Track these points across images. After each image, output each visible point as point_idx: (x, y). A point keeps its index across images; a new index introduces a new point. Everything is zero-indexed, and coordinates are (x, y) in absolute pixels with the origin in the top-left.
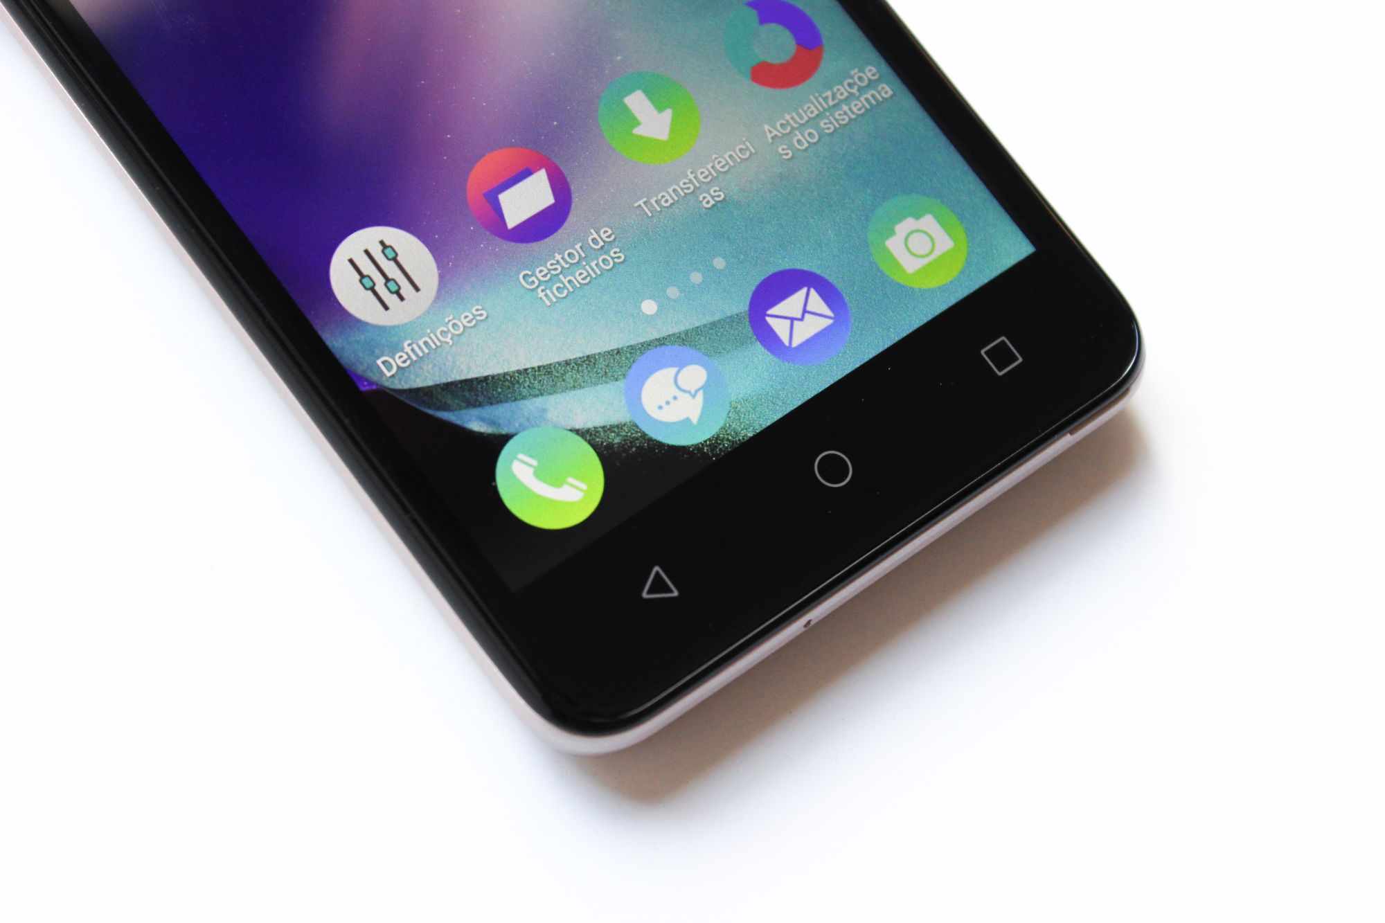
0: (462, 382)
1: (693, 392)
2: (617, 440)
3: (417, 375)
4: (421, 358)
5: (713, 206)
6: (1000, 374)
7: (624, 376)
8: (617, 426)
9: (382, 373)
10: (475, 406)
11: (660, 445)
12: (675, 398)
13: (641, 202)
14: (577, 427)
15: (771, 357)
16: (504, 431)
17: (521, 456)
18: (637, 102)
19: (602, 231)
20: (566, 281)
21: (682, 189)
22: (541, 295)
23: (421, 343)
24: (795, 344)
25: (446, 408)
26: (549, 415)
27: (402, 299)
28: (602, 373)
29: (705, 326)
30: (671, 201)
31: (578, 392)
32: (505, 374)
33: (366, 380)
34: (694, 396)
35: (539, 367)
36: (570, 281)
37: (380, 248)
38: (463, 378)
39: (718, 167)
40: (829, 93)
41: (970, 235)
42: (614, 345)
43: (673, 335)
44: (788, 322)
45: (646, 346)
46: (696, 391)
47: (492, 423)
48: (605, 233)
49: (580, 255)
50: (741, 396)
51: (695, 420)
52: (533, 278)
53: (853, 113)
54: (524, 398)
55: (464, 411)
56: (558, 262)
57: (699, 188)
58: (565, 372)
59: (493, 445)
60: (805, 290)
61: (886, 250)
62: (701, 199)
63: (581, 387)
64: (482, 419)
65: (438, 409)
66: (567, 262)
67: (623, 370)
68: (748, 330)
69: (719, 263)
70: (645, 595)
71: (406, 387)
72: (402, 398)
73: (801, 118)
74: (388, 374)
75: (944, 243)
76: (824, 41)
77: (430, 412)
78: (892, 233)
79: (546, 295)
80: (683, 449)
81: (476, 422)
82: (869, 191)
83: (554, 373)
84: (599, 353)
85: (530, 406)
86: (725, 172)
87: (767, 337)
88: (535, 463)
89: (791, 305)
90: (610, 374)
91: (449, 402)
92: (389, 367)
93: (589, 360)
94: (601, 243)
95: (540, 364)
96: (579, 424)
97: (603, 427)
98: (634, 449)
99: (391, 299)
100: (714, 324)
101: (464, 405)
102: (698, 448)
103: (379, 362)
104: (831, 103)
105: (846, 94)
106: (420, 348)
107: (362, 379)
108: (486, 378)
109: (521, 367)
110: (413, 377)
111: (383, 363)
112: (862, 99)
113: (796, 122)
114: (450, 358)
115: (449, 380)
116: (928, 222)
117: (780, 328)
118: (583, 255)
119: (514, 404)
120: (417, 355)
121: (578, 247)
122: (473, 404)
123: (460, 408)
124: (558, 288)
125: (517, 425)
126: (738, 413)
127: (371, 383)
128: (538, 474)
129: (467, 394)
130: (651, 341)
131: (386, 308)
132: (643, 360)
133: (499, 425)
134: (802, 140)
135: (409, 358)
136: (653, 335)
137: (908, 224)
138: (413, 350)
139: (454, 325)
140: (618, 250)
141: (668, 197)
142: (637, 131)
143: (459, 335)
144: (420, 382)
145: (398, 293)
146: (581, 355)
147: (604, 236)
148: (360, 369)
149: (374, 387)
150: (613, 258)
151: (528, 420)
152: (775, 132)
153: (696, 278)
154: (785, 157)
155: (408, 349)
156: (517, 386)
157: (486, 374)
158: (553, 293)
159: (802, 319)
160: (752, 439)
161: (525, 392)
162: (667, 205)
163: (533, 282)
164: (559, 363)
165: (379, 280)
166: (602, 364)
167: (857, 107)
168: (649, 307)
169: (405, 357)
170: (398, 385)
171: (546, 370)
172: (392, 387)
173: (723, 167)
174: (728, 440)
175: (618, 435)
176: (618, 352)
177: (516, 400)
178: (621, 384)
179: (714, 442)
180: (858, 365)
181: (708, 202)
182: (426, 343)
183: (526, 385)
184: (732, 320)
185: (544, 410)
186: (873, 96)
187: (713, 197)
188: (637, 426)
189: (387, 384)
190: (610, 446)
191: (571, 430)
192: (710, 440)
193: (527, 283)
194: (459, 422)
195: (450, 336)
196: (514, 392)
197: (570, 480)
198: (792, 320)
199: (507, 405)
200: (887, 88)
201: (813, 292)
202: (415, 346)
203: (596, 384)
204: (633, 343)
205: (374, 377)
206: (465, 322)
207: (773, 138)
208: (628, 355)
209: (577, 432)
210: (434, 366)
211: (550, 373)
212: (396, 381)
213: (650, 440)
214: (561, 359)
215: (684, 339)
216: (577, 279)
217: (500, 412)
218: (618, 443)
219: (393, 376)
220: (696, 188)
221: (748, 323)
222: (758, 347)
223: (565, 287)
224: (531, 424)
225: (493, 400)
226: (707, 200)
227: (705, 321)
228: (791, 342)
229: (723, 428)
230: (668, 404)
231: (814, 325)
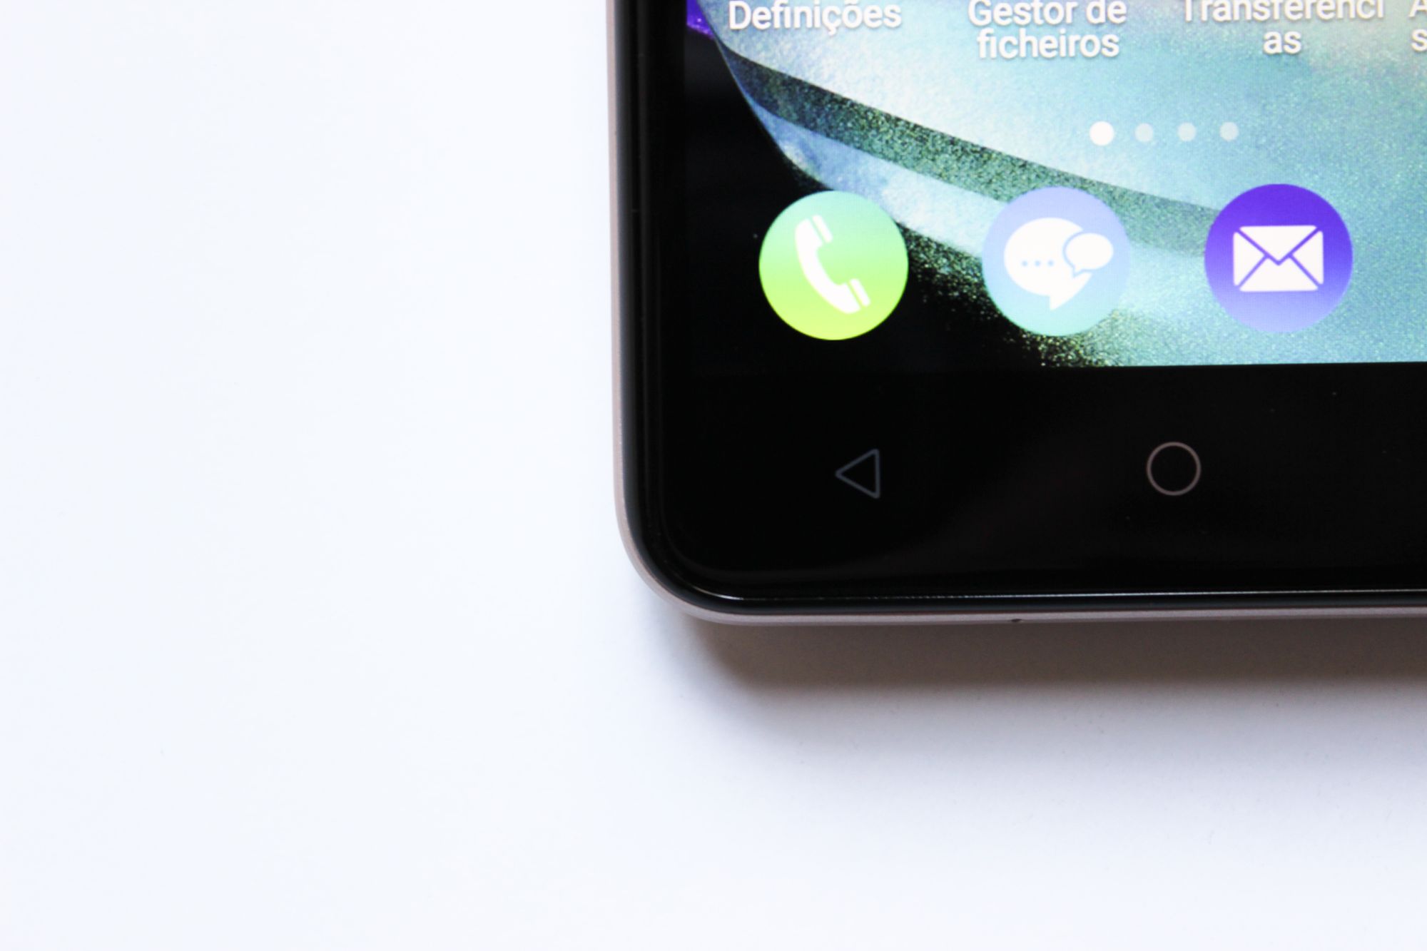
0: (812, 87)
1: (1077, 270)
2: (945, 271)
3: (766, 48)
4: (784, 30)
5: (1277, 54)
7: (1010, 199)
8: (957, 254)
9: (727, 20)
10: (806, 126)
11: (992, 308)
12: (1051, 263)
14: (909, 226)
15: (1206, 285)
16: (819, 177)
17: (818, 220)
19: (1113, 4)
20: (1024, 40)
21: (1253, 10)
22: (982, 38)
23: (798, 11)
24: (1245, 288)
25: (772, 107)
26: (886, 192)
28: (985, 178)
29: (1153, 198)
30: (1227, 17)
31: (939, 183)
32: (870, 110)
33: (703, 18)
34: (1075, 275)
35: (916, 126)
36: (1029, 43)
38: (818, 83)
39: (1320, 8)
42: (1025, 155)
43: (1106, 185)
44: (1261, 255)
45: (1063, 179)
46: (1084, 271)
47: (812, 158)
48: (1116, 10)
49: (1065, 18)
50: (1134, 310)
51: (1055, 304)
52: (987, 13)
54: (871, 152)
55: (791, 125)
56: (1031, 11)
57: (1276, 21)
58: (943, 151)
59: (795, 186)
60: (1311, 228)
62: (1268, 36)
63: (948, 181)
64: (803, 146)
65: (762, 103)
66: (1042, 17)
67: (1014, 190)
68: (1202, 235)
69: (1229, 131)
70: (839, 474)
71: (743, 54)
72: (729, 64)
74: (733, 25)
77: (751, 101)
79: (988, 43)
80: (1015, 330)
81: (794, 146)
83: (929, 144)
84: (1000, 154)
85: (873, 166)
86: (1325, 21)
87: (1219, 257)
88: (828, 237)
89: (1279, 237)
90: (993, 186)
91: (780, 102)
92: (740, 18)
93: (982, 154)
94: (1102, 19)
95: (920, 123)
96: (914, 223)
97: (939, 245)
98: (956, 294)
100: (1164, 203)
101: (795, 116)
102: (1034, 340)
103: (734, 6)
106: (792, 15)
107: (699, 12)
108: (844, 101)
109: (894, 113)
110: (759, 46)
111: (737, 8)
114: (819, 50)
115: (799, 77)
118: (1069, 20)
119: (854, 152)
120: (782, 23)
121: (1070, 5)
122: (805, 121)
123: (788, 118)
124: (1009, 43)
125: (840, 179)
126: (1113, 327)
127: (705, 24)
128: (823, 253)
129: (808, 106)
130: (1074, 177)
132: (1046, 194)
133: (818, 167)
135: (771, 21)
136: (1079, 169)
138: (782, 14)
139: (852, 13)
140: (1116, 39)
141: (1227, 9)
143: (849, 29)
144: (762, 58)
146: (976, 142)
147: (1112, 11)
149: (706, 32)
150: (1102, 46)
151: (858, 181)
153: (1187, 132)
154: (1415, 46)
155: (777, 9)
156: (874, 132)
157: (846, 95)
158: (998, 46)
159: (1278, 263)
160: (1106, 368)
161: (877, 145)
162: (1221, 19)
163: (983, 17)
164: (943, 136)
166: (993, 168)
168: (1102, 133)
169: (768, 17)
170: (737, 46)
171: (922, 135)
172: (727, 44)
173: (1326, 12)
174: (1077, 352)
175: (950, 265)
176: (1024, 165)
177: (859, 148)
178: (999, 207)
179: (1059, 345)
180: (1305, 361)
181: (1273, 46)
182: (803, 14)
183: (887, 137)
184: (1191, 211)
185: (884, 181)
187: (1284, 43)
188: (979, 267)
189: (724, 36)
190: (931, 272)
191: (899, 225)
192: (1055, 339)
193: (977, 14)
194: (773, 134)
195: (838, 22)
196: (865, 137)
197: (855, 283)
198: (1267, 256)
199: (843, 146)
201: (1319, 237)
202: (787, 10)
203: (969, 188)
204: (1049, 165)
205: (714, 17)
206: (868, 16)
207: (1418, 12)
208: (1033, 177)
209: (905, 231)
210: (794, 48)
211: (922, 140)
212: (737, 39)
213: (984, 295)
214: (949, 133)
215: (1114, 198)
216: (1040, 46)
217: (829, 149)
218: (943, 275)
219: (737, 31)
220: (1271, 20)
221: (1209, 223)
222: (1199, 264)
223: (1018, 46)
224: (858, 187)
225: (831, 132)
226: (1274, 42)
227: (1157, 192)
228: (1243, 282)
229: (1082, 335)
230: (1038, 263)
231: (1288, 279)
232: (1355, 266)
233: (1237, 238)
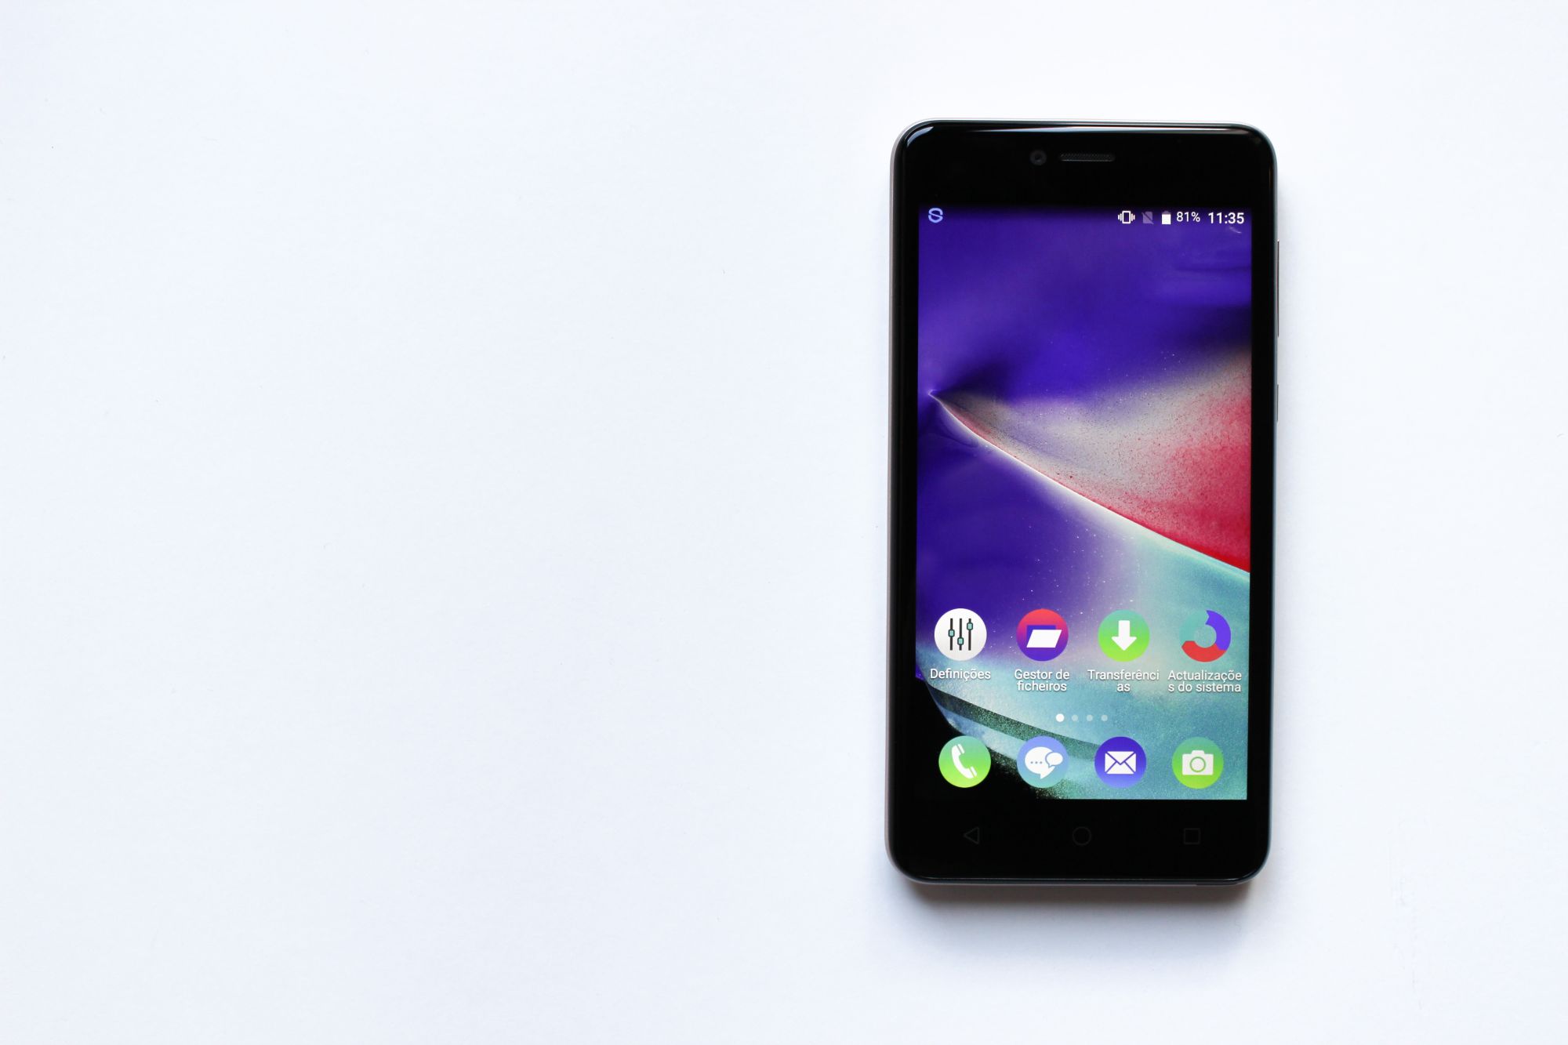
0: (959, 699)
1: (1050, 764)
2: (1003, 764)
3: (943, 685)
4: (950, 678)
5: (1121, 691)
6: (1185, 843)
7: (1027, 740)
8: (1008, 758)
9: (930, 674)
10: (957, 713)
11: (1020, 778)
12: (1041, 763)
13: (1091, 671)
14: (991, 748)
16: (961, 731)
17: (960, 745)
18: (1124, 626)
19: (1065, 672)
20: (1033, 684)
21: (1114, 676)
22: (1019, 684)
23: (954, 672)
24: (1109, 773)
25: (944, 706)
26: (984, 736)
27: (960, 649)
28: (1019, 732)
29: (1077, 741)
30: (1105, 678)
31: (1003, 734)
32: (978, 707)
33: (921, 674)
34: (1049, 767)
35: (996, 713)
36: (1035, 686)
37: (968, 621)
38: (961, 698)
39: (1137, 676)
40: (1212, 674)
41: (1222, 776)
42: (1033, 724)
43: (1061, 735)
44: (1114, 761)
45: (1046, 733)
46: (1052, 765)
47: (958, 724)
48: (1066, 674)
50: (1070, 779)
51: (1042, 777)
52: (1021, 675)
53: (1215, 689)
54: (979, 722)
55: (951, 712)
56: (1037, 674)
57: (1121, 680)
58: (1004, 723)
59: (953, 733)
60: (1132, 753)
61: (1182, 757)
62: (1118, 685)
63: (1006, 733)
64: (955, 720)
65: (941, 704)
66: (1040, 677)
67: (1029, 737)
68: (1094, 753)
69: (1104, 718)
70: (965, 835)
71: (935, 687)
72: (930, 691)
73: (1191, 677)
74: (932, 677)
75: (1209, 771)
76: (1229, 649)
77: (937, 704)
78: (1189, 752)
79: (1021, 685)
80: (1028, 786)
81: (952, 720)
82: (1194, 727)
83: (1000, 720)
84: (1024, 723)
85: (980, 727)
86: (1138, 680)
87: (1100, 762)
88: (963, 752)
89: (1120, 755)
90: (1021, 735)
91: (948, 704)
92: (934, 675)
93: (1018, 724)
94: (1061, 678)
96: (993, 748)
97: (1002, 756)
98: (1008, 772)
99: (956, 645)
100: (1081, 742)
101: (952, 709)
102: (1035, 789)
103: (932, 670)
104: (1209, 679)
105: (1219, 679)
106: (953, 674)
107: (920, 672)
108: (971, 705)
109: (987, 709)
110: (941, 684)
112: (1225, 685)
113: (1187, 677)
114: (961, 686)
115: (955, 695)
116: (1209, 758)
117: (1108, 762)
118: (1049, 677)
119: (973, 722)
120: (949, 676)
121: (1050, 673)
122: (956, 711)
123: (950, 710)
124: (1028, 685)
125: (968, 731)
126: (1062, 785)
127: (922, 676)
128: (961, 757)
129: (957, 706)
130: (1049, 732)
131: (951, 649)
132: (1040, 738)
133: (961, 727)
134: (1183, 686)
135: (945, 676)
136: (1052, 730)
137: (1200, 753)
138: (949, 673)
139: (974, 673)
140: (1066, 685)
141: (1105, 675)
142: (1114, 639)
143: (972, 679)
144: (941, 689)
145: (961, 646)
146: (1016, 719)
147: (1064, 675)
148: (922, 668)
149: (922, 679)
150: (1061, 687)
151: (974, 732)
152: (1174, 676)
153: (1090, 718)
154: (1169, 689)
155: (947, 672)
156: (981, 715)
157: (970, 702)
158: (1024, 686)
159: (1120, 764)
160: (1060, 800)
161: (981, 720)
162: (1102, 678)
163: (1019, 676)
164: (1004, 717)
165: (957, 635)
166: (1022, 729)
167: (1219, 687)
168: (1060, 718)
169: (944, 674)
170: (934, 685)
171: (997, 717)
172: (930, 683)
173: (1139, 677)
174: (1050, 793)
175: (1006, 762)
176: (1033, 728)
177: (975, 721)
178: (1023, 742)
179: (1043, 791)
180: (1129, 798)
181: (1120, 689)
182: (956, 673)
183: (985, 717)
184: (1090, 746)
185: (983, 733)
186: (1231, 687)
187: (1124, 688)
188: (1016, 763)
189: (928, 680)
190: (999, 765)
192: (1042, 788)
193: (1017, 674)
194: (945, 715)
195: (968, 676)
196: (977, 717)
197: (972, 768)
198: (1116, 762)
199: (969, 720)
200: (1239, 688)
201: (1135, 755)
202: (951, 672)
203: (1013, 735)
204: (1042, 728)
205: (925, 675)
206: (979, 675)
207: (1171, 678)
208: (1035, 732)
209: (991, 752)
210: (953, 685)
211: (997, 719)
212: (933, 682)
213: (1017, 773)
214: (1007, 716)
215: (1064, 740)
216: (1040, 686)
217: (965, 721)
218: (1004, 767)
219: (933, 679)
221: (1096, 750)
222: (1092, 764)
223: (1031, 687)
224: (973, 734)
225: (966, 715)
226: (1121, 687)
227: (1079, 739)
228: (1110, 769)
229: (1051, 788)
230: (1036, 763)
231: (1124, 770)
232: (1147, 765)
233: (1106, 755)
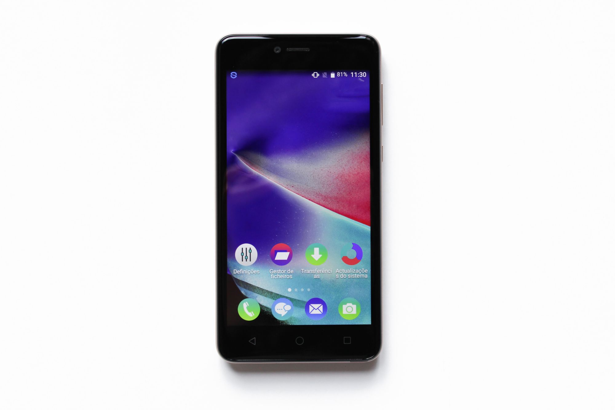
0: (246, 283)
1: (286, 310)
2: (266, 310)
3: (239, 277)
6: (344, 343)
7: (276, 300)
8: (268, 308)
10: (245, 288)
11: (273, 316)
12: (282, 309)
13: (303, 270)
15: (305, 313)
16: (247, 296)
17: (247, 302)
18: (317, 250)
20: (278, 276)
21: (312, 272)
22: (272, 276)
24: (311, 313)
25: (240, 286)
27: (246, 261)
29: (297, 300)
30: (309, 273)
32: (254, 286)
34: (285, 311)
35: (262, 288)
36: (279, 276)
37: (249, 249)
39: (322, 271)
40: (355, 270)
41: (360, 314)
42: (278, 293)
43: (290, 298)
44: (313, 308)
45: (284, 297)
47: (246, 293)
48: (292, 271)
50: (294, 316)
51: (282, 316)
52: (273, 272)
53: (356, 277)
54: (255, 292)
55: (243, 288)
56: (279, 271)
58: (266, 292)
59: (243, 297)
60: (321, 304)
61: (342, 306)
63: (266, 297)
64: (245, 291)
66: (281, 272)
67: (276, 298)
68: (304, 305)
69: (309, 290)
70: (249, 341)
71: (236, 277)
72: (234, 279)
73: (346, 272)
74: (234, 273)
75: (354, 312)
76: (362, 260)
77: (237, 284)
78: (346, 304)
80: (276, 319)
81: (243, 292)
82: (348, 293)
84: (274, 293)
85: (255, 294)
86: (323, 273)
87: (307, 309)
88: (248, 305)
89: (316, 306)
90: (273, 297)
91: (241, 285)
92: (235, 272)
93: (272, 293)
94: (290, 273)
96: (261, 303)
97: (265, 307)
98: (268, 314)
99: (244, 259)
100: (299, 300)
102: (279, 321)
103: (234, 270)
104: (354, 272)
105: (358, 272)
107: (229, 271)
108: (251, 285)
109: (258, 287)
110: (238, 276)
112: (360, 275)
113: (344, 272)
114: (247, 277)
115: (244, 281)
116: (354, 307)
117: (311, 308)
118: (285, 273)
119: (252, 292)
120: (242, 273)
121: (285, 271)
123: (242, 287)
124: (276, 276)
125: (250, 296)
126: (291, 319)
127: (230, 273)
128: (247, 308)
129: (245, 285)
131: (242, 261)
132: (281, 299)
134: (342, 276)
135: (240, 272)
136: (286, 295)
137: (350, 304)
138: (242, 271)
139: (252, 271)
140: (292, 276)
141: (308, 271)
142: (312, 255)
143: (252, 274)
144: (238, 278)
145: (246, 259)
146: (270, 291)
148: (230, 269)
149: (230, 274)
150: (290, 277)
151: (253, 297)
153: (302, 290)
154: (337, 277)
155: (241, 271)
156: (255, 289)
158: (274, 277)
159: (316, 310)
160: (290, 325)
162: (307, 273)
165: (245, 255)
166: (273, 295)
167: (358, 276)
168: (290, 290)
169: (239, 272)
174: (286, 323)
176: (278, 294)
178: (274, 301)
179: (283, 322)
182: (245, 271)
183: (258, 290)
184: (303, 302)
185: (257, 297)
186: (363, 276)
187: (317, 277)
188: (271, 310)
189: (233, 275)
190: (264, 311)
191: (259, 303)
193: (271, 271)
194: (240, 290)
195: (250, 273)
197: (252, 312)
198: (314, 308)
199: (251, 292)
200: (367, 276)
201: (322, 306)
203: (269, 298)
204: (282, 295)
205: (231, 272)
206: (254, 272)
207: (337, 272)
208: (279, 296)
209: (260, 304)
210: (243, 276)
211: (263, 291)
212: (235, 275)
213: (272, 314)
214: (267, 289)
215: (291, 300)
216: (281, 276)
217: (249, 292)
219: (235, 274)
220: (315, 273)
221: (305, 304)
222: (304, 310)
225: (249, 289)
226: (315, 276)
228: (311, 312)
229: (286, 320)
230: (280, 309)
231: (317, 312)
232: (328, 311)
233: (310, 306)
